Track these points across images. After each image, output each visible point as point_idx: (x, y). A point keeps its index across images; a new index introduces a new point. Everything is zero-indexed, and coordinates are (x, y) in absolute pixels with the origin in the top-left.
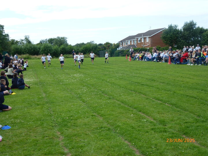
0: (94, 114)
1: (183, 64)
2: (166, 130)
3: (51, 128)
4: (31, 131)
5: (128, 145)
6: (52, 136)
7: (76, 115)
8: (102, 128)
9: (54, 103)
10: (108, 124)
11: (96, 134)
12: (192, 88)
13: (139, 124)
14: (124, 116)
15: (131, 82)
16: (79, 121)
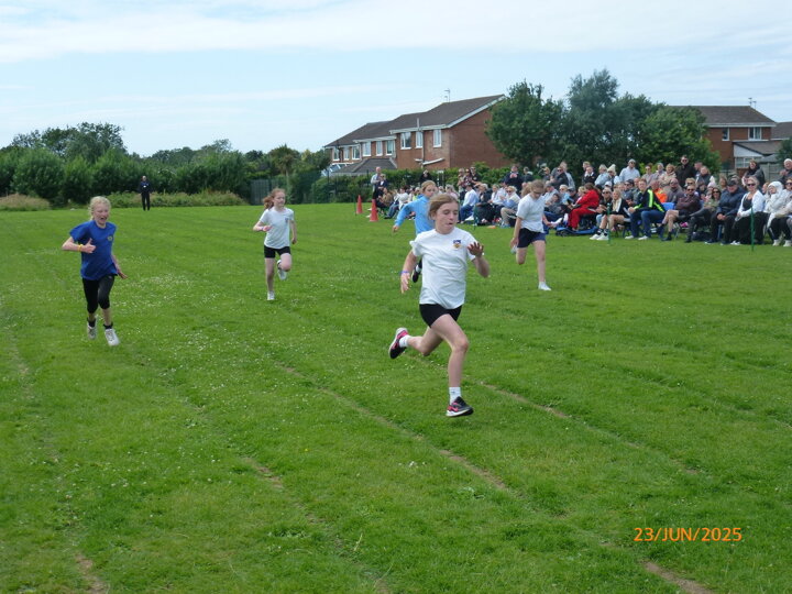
0: (245, 461)
1: (578, 235)
3: (49, 539)
7: (162, 469)
10: (311, 509)
13: (447, 508)
14: (376, 468)
16: (181, 499)
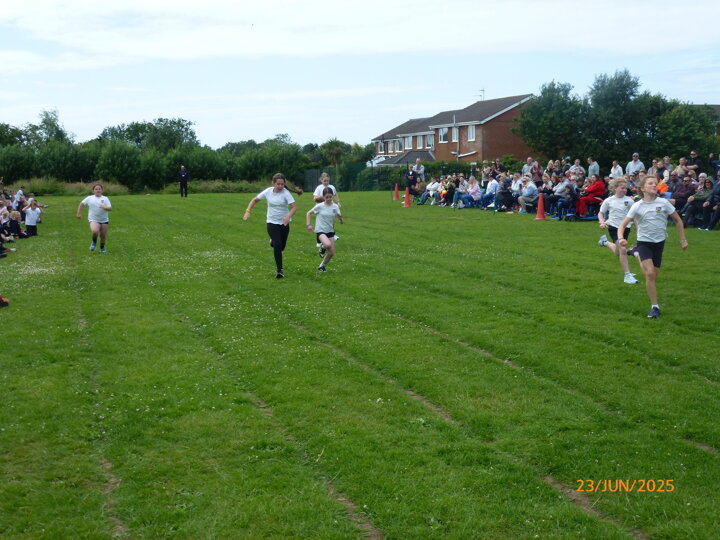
0: (247, 395)
1: (586, 220)
2: (490, 456)
3: (80, 447)
4: (6, 457)
5: (344, 512)
6: (78, 475)
7: (179, 399)
8: (264, 446)
9: (111, 353)
10: (290, 431)
11: (239, 470)
12: (604, 306)
13: (399, 433)
14: (350, 403)
15: (395, 281)
16: (188, 421)
